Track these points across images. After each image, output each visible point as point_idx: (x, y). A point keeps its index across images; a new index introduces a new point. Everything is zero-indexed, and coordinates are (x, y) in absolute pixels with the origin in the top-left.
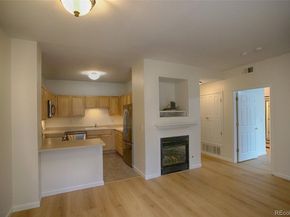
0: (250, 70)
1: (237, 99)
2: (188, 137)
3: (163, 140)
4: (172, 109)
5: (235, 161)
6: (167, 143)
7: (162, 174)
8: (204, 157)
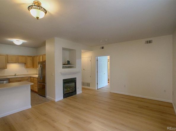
0: (103, 48)
1: (97, 60)
2: (76, 78)
3: (64, 80)
4: (68, 64)
5: (96, 89)
6: (66, 82)
7: (64, 98)
8: (83, 89)
